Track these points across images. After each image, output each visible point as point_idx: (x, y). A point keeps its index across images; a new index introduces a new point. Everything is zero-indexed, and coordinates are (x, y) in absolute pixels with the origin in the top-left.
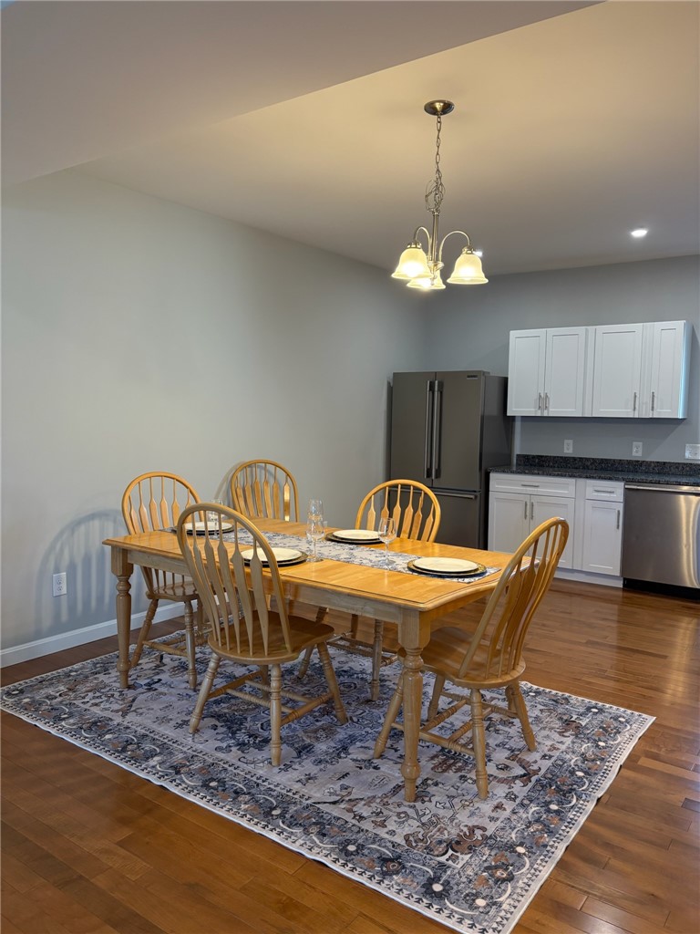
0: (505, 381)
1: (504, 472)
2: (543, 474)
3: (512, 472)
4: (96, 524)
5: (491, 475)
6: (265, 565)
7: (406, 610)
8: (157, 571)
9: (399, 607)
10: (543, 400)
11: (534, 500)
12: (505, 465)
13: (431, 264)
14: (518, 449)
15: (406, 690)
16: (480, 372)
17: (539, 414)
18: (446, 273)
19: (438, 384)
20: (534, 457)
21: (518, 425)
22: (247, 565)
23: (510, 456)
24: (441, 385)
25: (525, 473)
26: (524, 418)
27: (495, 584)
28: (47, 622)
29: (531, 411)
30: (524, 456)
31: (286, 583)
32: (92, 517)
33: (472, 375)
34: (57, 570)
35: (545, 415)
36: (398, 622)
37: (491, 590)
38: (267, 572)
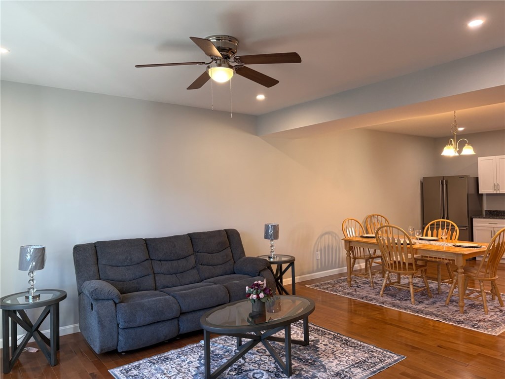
0: (477, 179)
1: (480, 218)
2: (499, 218)
3: (484, 218)
4: (327, 236)
5: (473, 219)
6: (408, 244)
7: (458, 254)
8: (357, 248)
9: (455, 253)
10: (497, 187)
11: (495, 229)
12: (480, 215)
13: (454, 149)
14: (486, 207)
15: (458, 279)
16: (465, 176)
17: (495, 192)
18: (460, 152)
19: (445, 182)
20: (493, 211)
21: (485, 198)
22: (396, 244)
23: (482, 211)
24: (447, 182)
25: (490, 218)
26: (488, 195)
27: (486, 250)
28: (315, 268)
29: (491, 191)
30: (489, 211)
31: (414, 249)
32: (326, 233)
33: (462, 177)
34: (317, 251)
35: (498, 192)
36: (455, 259)
37: (485, 251)
38: (409, 246)
